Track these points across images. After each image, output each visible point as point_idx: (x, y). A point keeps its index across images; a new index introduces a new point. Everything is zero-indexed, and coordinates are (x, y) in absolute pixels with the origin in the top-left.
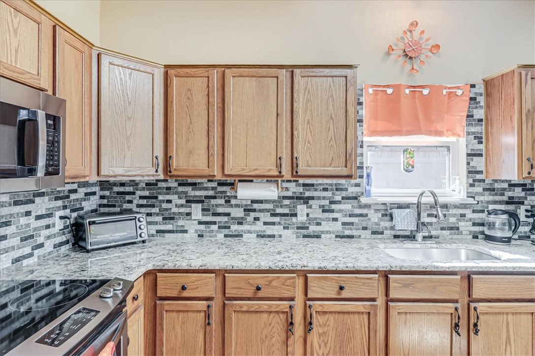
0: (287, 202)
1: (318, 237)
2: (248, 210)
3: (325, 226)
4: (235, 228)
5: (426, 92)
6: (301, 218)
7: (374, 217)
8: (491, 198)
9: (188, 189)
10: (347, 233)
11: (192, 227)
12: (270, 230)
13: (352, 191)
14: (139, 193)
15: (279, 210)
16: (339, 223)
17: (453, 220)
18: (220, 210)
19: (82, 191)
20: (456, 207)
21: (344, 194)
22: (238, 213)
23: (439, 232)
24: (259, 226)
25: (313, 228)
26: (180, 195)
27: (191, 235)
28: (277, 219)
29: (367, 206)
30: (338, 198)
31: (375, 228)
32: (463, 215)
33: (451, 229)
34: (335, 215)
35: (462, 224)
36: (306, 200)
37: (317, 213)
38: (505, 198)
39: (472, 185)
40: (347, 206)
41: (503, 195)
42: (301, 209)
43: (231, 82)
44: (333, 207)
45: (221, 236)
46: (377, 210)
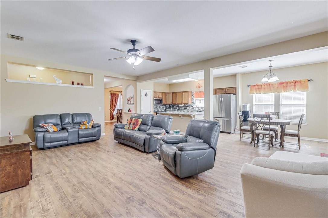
2: (182, 108)
3: (190, 110)
4: (181, 110)
5: (201, 92)
6: (187, 109)
7: (195, 109)
11: (177, 110)
12: (184, 110)
13: (192, 105)
14: (172, 106)
19: (167, 106)
22: (181, 108)
25: (188, 110)
26: (176, 106)
27: (177, 111)
29: (194, 107)
36: (188, 107)
37: (189, 108)
40: (192, 107)
42: (187, 108)
43: (177, 94)
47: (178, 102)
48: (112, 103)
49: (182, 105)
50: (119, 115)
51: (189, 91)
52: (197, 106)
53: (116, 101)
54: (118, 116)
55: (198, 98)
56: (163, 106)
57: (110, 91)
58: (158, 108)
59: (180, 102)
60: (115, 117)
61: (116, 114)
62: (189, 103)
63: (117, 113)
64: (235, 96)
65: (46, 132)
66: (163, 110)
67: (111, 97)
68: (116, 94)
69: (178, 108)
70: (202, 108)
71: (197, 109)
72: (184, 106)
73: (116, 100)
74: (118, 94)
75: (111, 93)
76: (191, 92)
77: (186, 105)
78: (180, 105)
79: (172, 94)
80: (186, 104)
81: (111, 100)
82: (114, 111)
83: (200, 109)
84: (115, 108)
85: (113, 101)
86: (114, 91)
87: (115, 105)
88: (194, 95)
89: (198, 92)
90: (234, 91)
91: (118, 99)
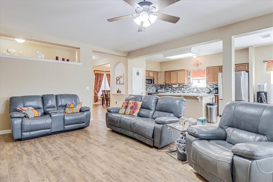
0: (181, 88)
1: (185, 93)
2: (176, 89)
3: (186, 91)
4: (174, 91)
5: (200, 70)
6: (182, 90)
7: (192, 90)
8: (210, 87)
9: (169, 86)
10: (189, 92)
11: (170, 91)
12: (179, 92)
13: (189, 86)
14: (164, 87)
15: (180, 89)
16: (187, 91)
17: (204, 90)
18: (173, 89)
19: (158, 86)
20: (204, 88)
21: (188, 86)
22: (175, 89)
23: (202, 92)
24: (177, 91)
25: (184, 91)
26: (168, 87)
28: (179, 90)
29: (191, 88)
30: (187, 87)
31: (192, 91)
32: (206, 90)
33: (204, 92)
34: (187, 90)
35: (205, 91)
36: (183, 87)
37: (185, 89)
38: (213, 87)
39: (207, 85)
40: (188, 88)
41: (212, 86)
42: (182, 89)
43: (171, 73)
44: (187, 88)
45: (173, 92)
46: (193, 89)
47: (172, 82)
48: (96, 83)
49: (177, 86)
50: (105, 97)
51: (186, 69)
52: (196, 87)
53: (101, 82)
54: (103, 98)
55: (196, 77)
56: (154, 87)
57: (94, 71)
58: (148, 88)
59: (175, 82)
60: (100, 98)
61: (101, 96)
62: (186, 84)
63: (103, 95)
64: (247, 73)
65: (25, 118)
66: (154, 91)
67: (95, 78)
68: (100, 74)
69: (171, 89)
70: (201, 88)
71: (195, 90)
72: (178, 87)
73: (100, 80)
74: (103, 74)
75: (95, 73)
76: (188, 70)
77: (181, 86)
78: (174, 86)
79: (164, 73)
80: (181, 84)
81: (95, 80)
82: (98, 92)
83: (199, 90)
84: (99, 89)
85: (97, 81)
86: (98, 71)
87: (100, 86)
88: (191, 74)
89: (196, 70)
90: (245, 69)
91: (102, 79)
